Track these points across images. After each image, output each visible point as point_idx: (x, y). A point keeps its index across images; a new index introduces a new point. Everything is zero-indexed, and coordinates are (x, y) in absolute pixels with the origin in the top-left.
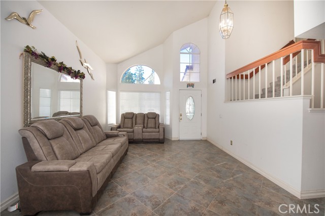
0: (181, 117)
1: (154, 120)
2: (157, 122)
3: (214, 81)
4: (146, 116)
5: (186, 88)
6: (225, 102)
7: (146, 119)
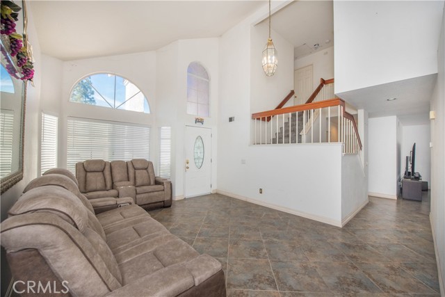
0: (187, 165)
1: (145, 171)
2: (151, 175)
3: (231, 120)
4: (130, 166)
5: (194, 124)
6: (249, 146)
7: (131, 171)
